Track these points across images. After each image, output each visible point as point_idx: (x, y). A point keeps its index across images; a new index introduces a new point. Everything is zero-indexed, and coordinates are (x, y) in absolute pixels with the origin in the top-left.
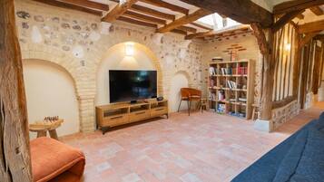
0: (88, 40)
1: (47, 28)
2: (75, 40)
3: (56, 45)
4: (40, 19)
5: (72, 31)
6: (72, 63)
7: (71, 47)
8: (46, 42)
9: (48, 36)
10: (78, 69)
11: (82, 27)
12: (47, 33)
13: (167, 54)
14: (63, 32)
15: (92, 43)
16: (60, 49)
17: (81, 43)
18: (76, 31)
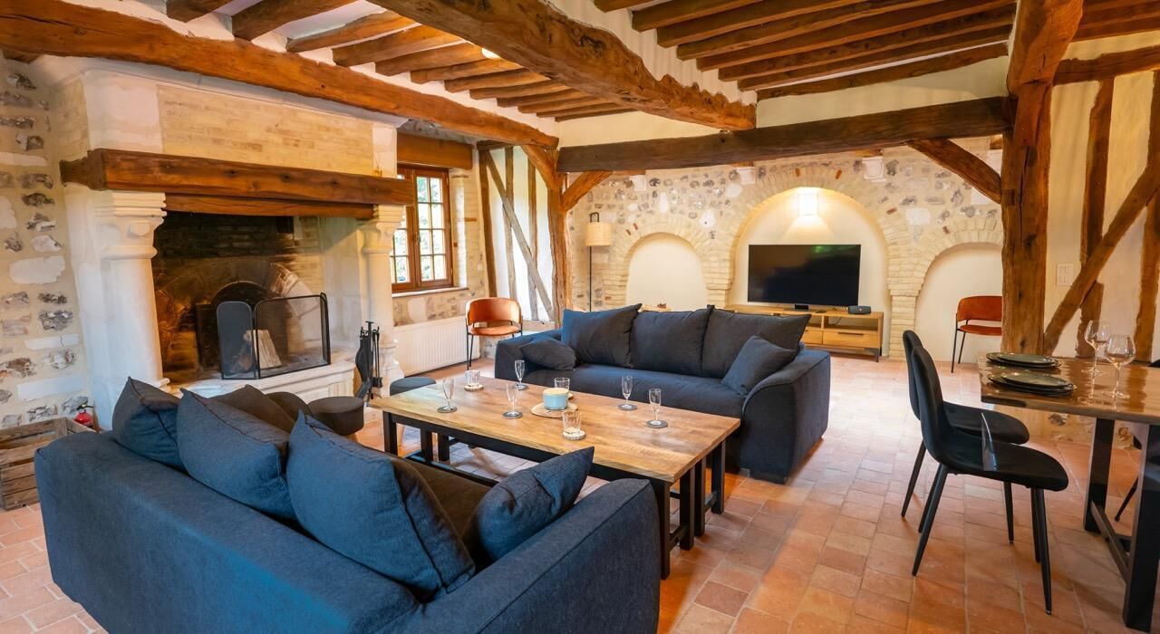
0: (723, 199)
1: (674, 192)
2: (704, 203)
3: (681, 212)
4: (669, 183)
5: (702, 189)
6: (699, 236)
7: (699, 212)
8: (672, 211)
9: (675, 202)
10: (707, 243)
11: (715, 180)
12: (674, 198)
13: (908, 201)
14: (691, 193)
15: (727, 202)
16: (686, 217)
17: (712, 204)
18: (708, 188)
